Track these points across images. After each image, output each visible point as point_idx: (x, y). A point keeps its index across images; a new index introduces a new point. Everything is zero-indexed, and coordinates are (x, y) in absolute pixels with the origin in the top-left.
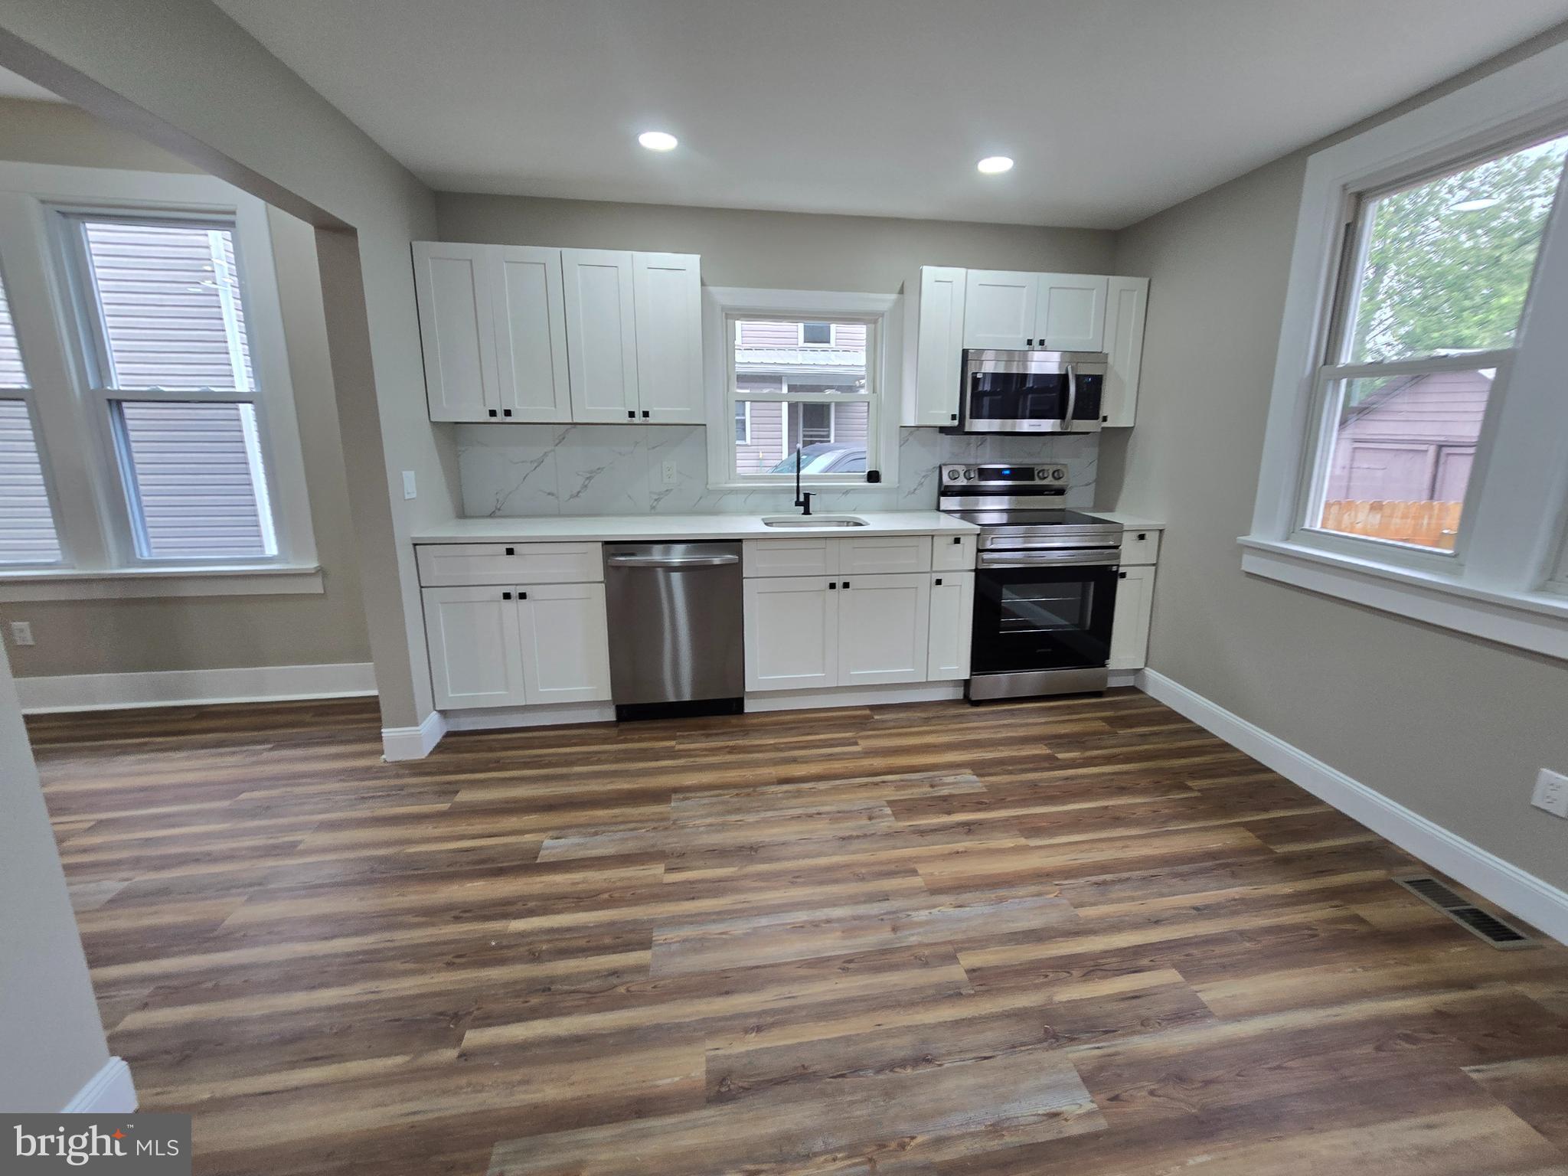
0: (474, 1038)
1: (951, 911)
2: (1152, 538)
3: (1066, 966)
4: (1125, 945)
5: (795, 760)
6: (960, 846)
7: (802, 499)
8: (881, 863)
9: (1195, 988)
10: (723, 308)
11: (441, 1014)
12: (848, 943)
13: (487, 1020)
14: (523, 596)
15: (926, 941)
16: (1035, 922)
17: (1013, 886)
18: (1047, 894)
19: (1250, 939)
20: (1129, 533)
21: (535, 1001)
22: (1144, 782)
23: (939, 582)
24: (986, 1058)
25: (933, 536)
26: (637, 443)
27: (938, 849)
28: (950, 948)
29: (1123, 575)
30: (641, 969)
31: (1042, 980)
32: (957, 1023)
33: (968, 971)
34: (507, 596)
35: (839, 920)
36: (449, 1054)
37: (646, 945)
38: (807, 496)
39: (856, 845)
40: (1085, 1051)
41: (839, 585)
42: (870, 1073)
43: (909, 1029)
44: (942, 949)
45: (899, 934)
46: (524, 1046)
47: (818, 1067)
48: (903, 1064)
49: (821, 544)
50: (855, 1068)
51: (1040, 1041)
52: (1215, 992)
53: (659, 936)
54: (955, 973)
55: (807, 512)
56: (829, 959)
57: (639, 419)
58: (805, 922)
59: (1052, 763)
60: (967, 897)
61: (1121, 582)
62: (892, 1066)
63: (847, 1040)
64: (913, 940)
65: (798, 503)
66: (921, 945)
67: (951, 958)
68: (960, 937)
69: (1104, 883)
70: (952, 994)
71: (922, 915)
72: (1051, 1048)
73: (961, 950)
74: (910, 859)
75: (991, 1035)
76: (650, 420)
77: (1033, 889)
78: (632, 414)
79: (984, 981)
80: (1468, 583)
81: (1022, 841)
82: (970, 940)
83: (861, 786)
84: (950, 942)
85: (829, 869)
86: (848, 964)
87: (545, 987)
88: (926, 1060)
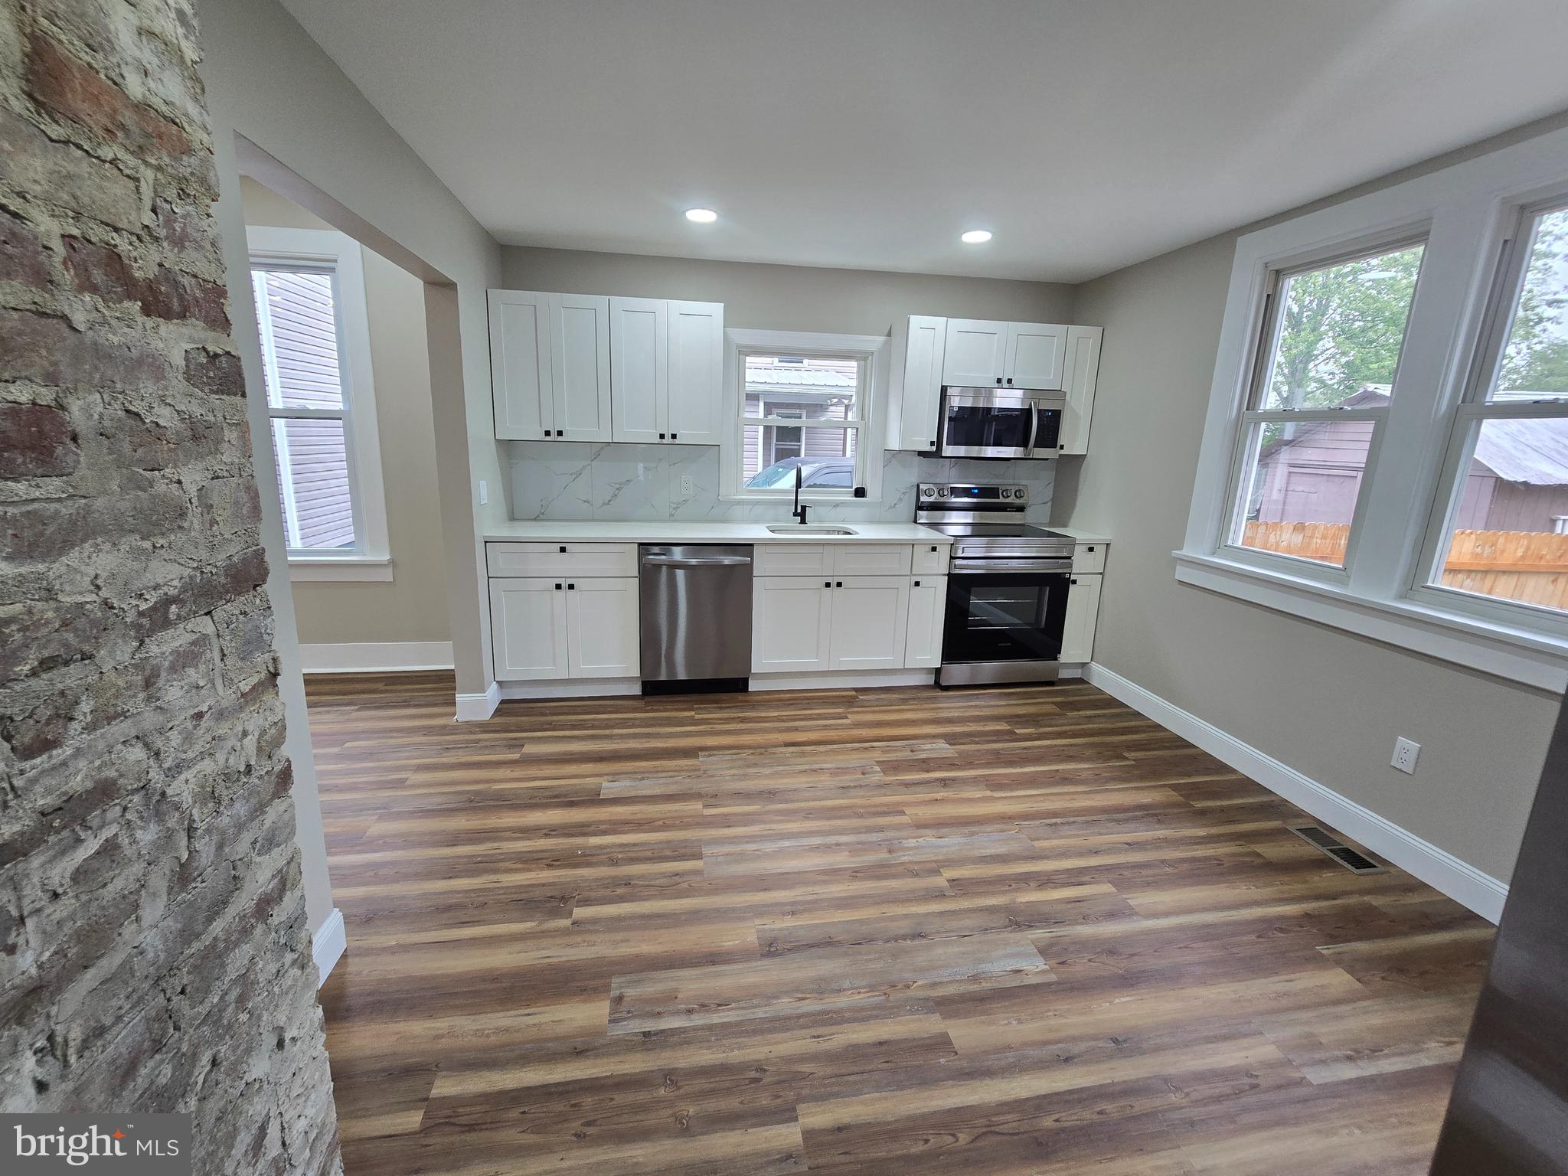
0: (579, 913)
1: (934, 840)
2: (1100, 550)
3: (1025, 879)
4: (1070, 867)
5: (796, 729)
6: (939, 796)
7: (799, 511)
8: (875, 806)
9: (1125, 896)
10: (738, 346)
11: (551, 897)
12: (853, 859)
13: (586, 902)
14: (571, 587)
15: (915, 860)
16: (1001, 849)
17: (982, 824)
18: (1010, 830)
19: (1170, 866)
20: (1081, 546)
21: (620, 891)
22: (1088, 753)
23: (917, 584)
24: (965, 936)
25: (913, 545)
26: (660, 460)
27: (921, 797)
28: (934, 865)
29: (1074, 582)
30: (697, 872)
31: (1007, 888)
32: (942, 914)
33: (948, 881)
34: (558, 587)
35: (846, 844)
36: (565, 923)
37: (698, 856)
38: (804, 508)
39: (853, 793)
40: (1040, 934)
41: (834, 584)
42: (880, 943)
43: (906, 916)
44: (929, 866)
45: (894, 855)
46: (619, 919)
47: (839, 939)
48: (905, 937)
49: (819, 549)
50: (869, 940)
51: (1006, 927)
52: (1140, 899)
53: (707, 851)
54: (940, 881)
55: (803, 521)
56: (840, 870)
57: (668, 440)
58: (819, 844)
59: (1011, 736)
60: (945, 831)
61: (1072, 588)
62: (895, 939)
63: (860, 922)
64: (906, 859)
65: (795, 514)
66: (910, 862)
67: (936, 872)
68: (941, 858)
69: (1056, 824)
70: (940, 895)
71: (912, 842)
72: (1014, 931)
73: (943, 866)
74: (898, 804)
75: (968, 922)
76: (677, 441)
77: (996, 827)
78: (662, 436)
79: (961, 887)
80: (1351, 591)
81: (988, 793)
82: (948, 860)
83: (854, 749)
84: (935, 861)
85: (833, 808)
86: (856, 874)
87: (627, 882)
88: (921, 936)
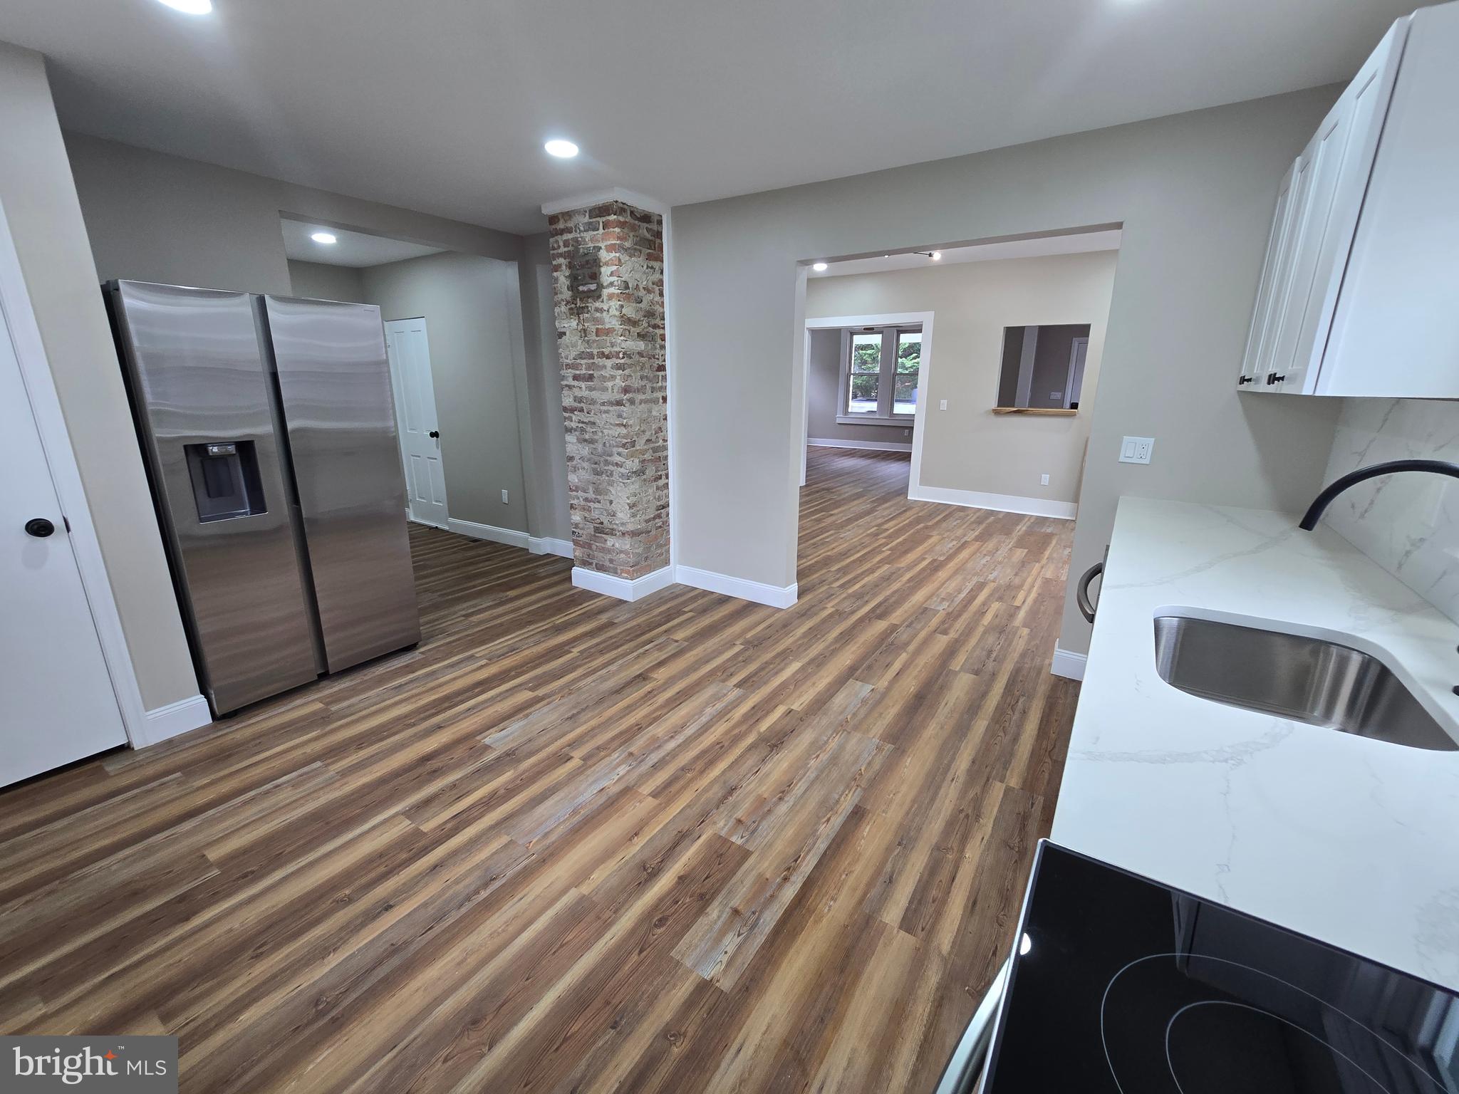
1: (604, 783)
3: (510, 792)
6: (639, 842)
15: (608, 758)
16: (542, 810)
17: (571, 830)
18: (539, 840)
28: (589, 763)
31: (524, 776)
33: (572, 757)
40: (490, 757)
44: (595, 759)
45: (626, 753)
48: (579, 713)
51: (517, 749)
54: (578, 754)
60: (602, 799)
62: (583, 710)
64: (615, 755)
66: (609, 755)
67: (585, 759)
68: (589, 772)
70: (573, 745)
71: (622, 770)
72: (510, 750)
73: (583, 766)
75: (543, 740)
77: (553, 838)
82: (582, 773)
84: (590, 767)
86: (639, 728)
88: (571, 718)
